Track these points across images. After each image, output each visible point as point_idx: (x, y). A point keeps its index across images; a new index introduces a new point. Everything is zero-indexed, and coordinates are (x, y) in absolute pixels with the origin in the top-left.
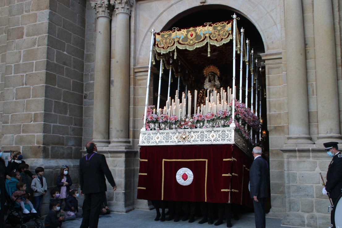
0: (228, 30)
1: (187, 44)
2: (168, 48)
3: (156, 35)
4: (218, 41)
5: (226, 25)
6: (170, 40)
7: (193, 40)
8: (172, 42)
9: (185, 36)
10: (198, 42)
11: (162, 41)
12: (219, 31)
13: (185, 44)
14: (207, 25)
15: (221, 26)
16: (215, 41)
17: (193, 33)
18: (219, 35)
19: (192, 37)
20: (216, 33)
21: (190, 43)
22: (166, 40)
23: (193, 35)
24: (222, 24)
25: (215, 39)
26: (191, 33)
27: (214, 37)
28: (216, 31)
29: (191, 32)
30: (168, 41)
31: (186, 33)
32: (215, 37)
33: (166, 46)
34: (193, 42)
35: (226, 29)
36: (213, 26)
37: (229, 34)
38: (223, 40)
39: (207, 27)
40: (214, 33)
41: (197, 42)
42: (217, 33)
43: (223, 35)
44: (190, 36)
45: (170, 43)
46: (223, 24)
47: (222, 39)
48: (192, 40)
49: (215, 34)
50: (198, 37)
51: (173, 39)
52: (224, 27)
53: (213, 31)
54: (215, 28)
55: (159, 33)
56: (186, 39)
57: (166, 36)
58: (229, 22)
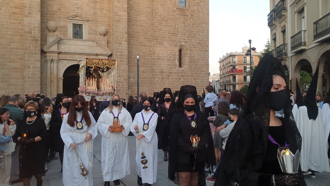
1: (99, 65)
2: (91, 65)
6: (92, 62)
11: (89, 62)
18: (111, 64)
24: (112, 60)
25: (109, 65)
31: (99, 61)
34: (101, 65)
36: (109, 60)
37: (114, 65)
41: (103, 65)
47: (112, 66)
50: (103, 63)
51: (94, 62)
52: (112, 62)
53: (108, 62)
54: (109, 62)
55: (87, 59)
56: (99, 63)
57: (91, 60)
58: (114, 60)
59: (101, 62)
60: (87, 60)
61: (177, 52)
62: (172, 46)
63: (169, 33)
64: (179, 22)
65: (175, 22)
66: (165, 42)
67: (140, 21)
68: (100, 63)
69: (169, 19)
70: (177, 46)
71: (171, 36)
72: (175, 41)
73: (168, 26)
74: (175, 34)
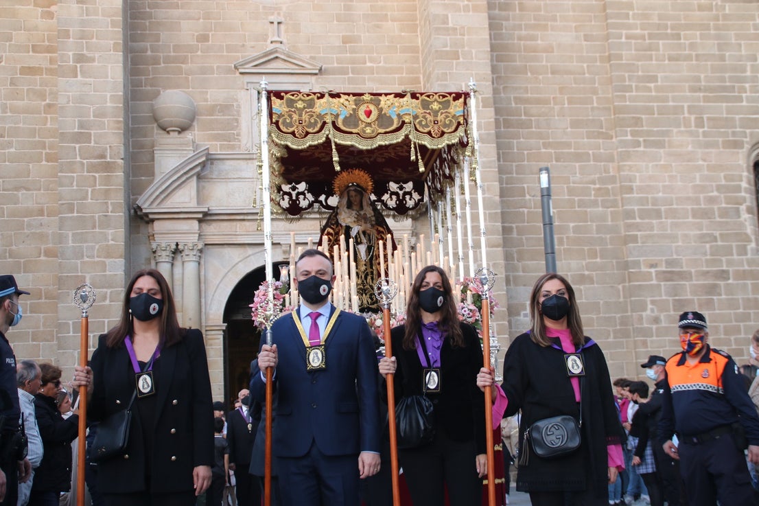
0: (455, 115)
1: (358, 134)
2: (306, 136)
3: (273, 98)
4: (434, 137)
5: (452, 102)
6: (312, 116)
7: (373, 126)
8: (316, 122)
9: (352, 112)
10: (386, 133)
11: (290, 116)
12: (436, 113)
13: (351, 133)
14: (405, 95)
15: (440, 103)
16: (428, 137)
17: (372, 107)
18: (436, 122)
19: (370, 118)
20: (428, 116)
21: (364, 132)
22: (300, 115)
23: (373, 114)
24: (441, 97)
25: (426, 130)
26: (368, 107)
27: (423, 126)
28: (429, 114)
29: (366, 105)
30: (307, 120)
31: (354, 107)
32: (427, 126)
33: (299, 131)
34: (373, 132)
35: (452, 111)
36: (420, 98)
37: (459, 124)
38: (446, 136)
39: (405, 99)
40: (424, 117)
41: (383, 131)
42: (430, 118)
43: (445, 125)
44: (363, 113)
45: (311, 125)
46: (444, 99)
47: (443, 133)
48: (369, 124)
49: (426, 119)
50: (383, 119)
51: (320, 116)
52: (446, 105)
53: (420, 111)
54: (425, 105)
55: (278, 95)
56: (352, 119)
57: (300, 105)
58: (457, 96)
59: (368, 113)
60: (276, 102)
61: (745, 174)
62: (714, 145)
63: (693, 90)
64: (738, 37)
65: (718, 37)
66: (675, 130)
67: (550, 49)
68: (363, 116)
69: (688, 27)
70: (737, 145)
71: (706, 99)
72: (728, 123)
73: (688, 58)
74: (724, 89)
